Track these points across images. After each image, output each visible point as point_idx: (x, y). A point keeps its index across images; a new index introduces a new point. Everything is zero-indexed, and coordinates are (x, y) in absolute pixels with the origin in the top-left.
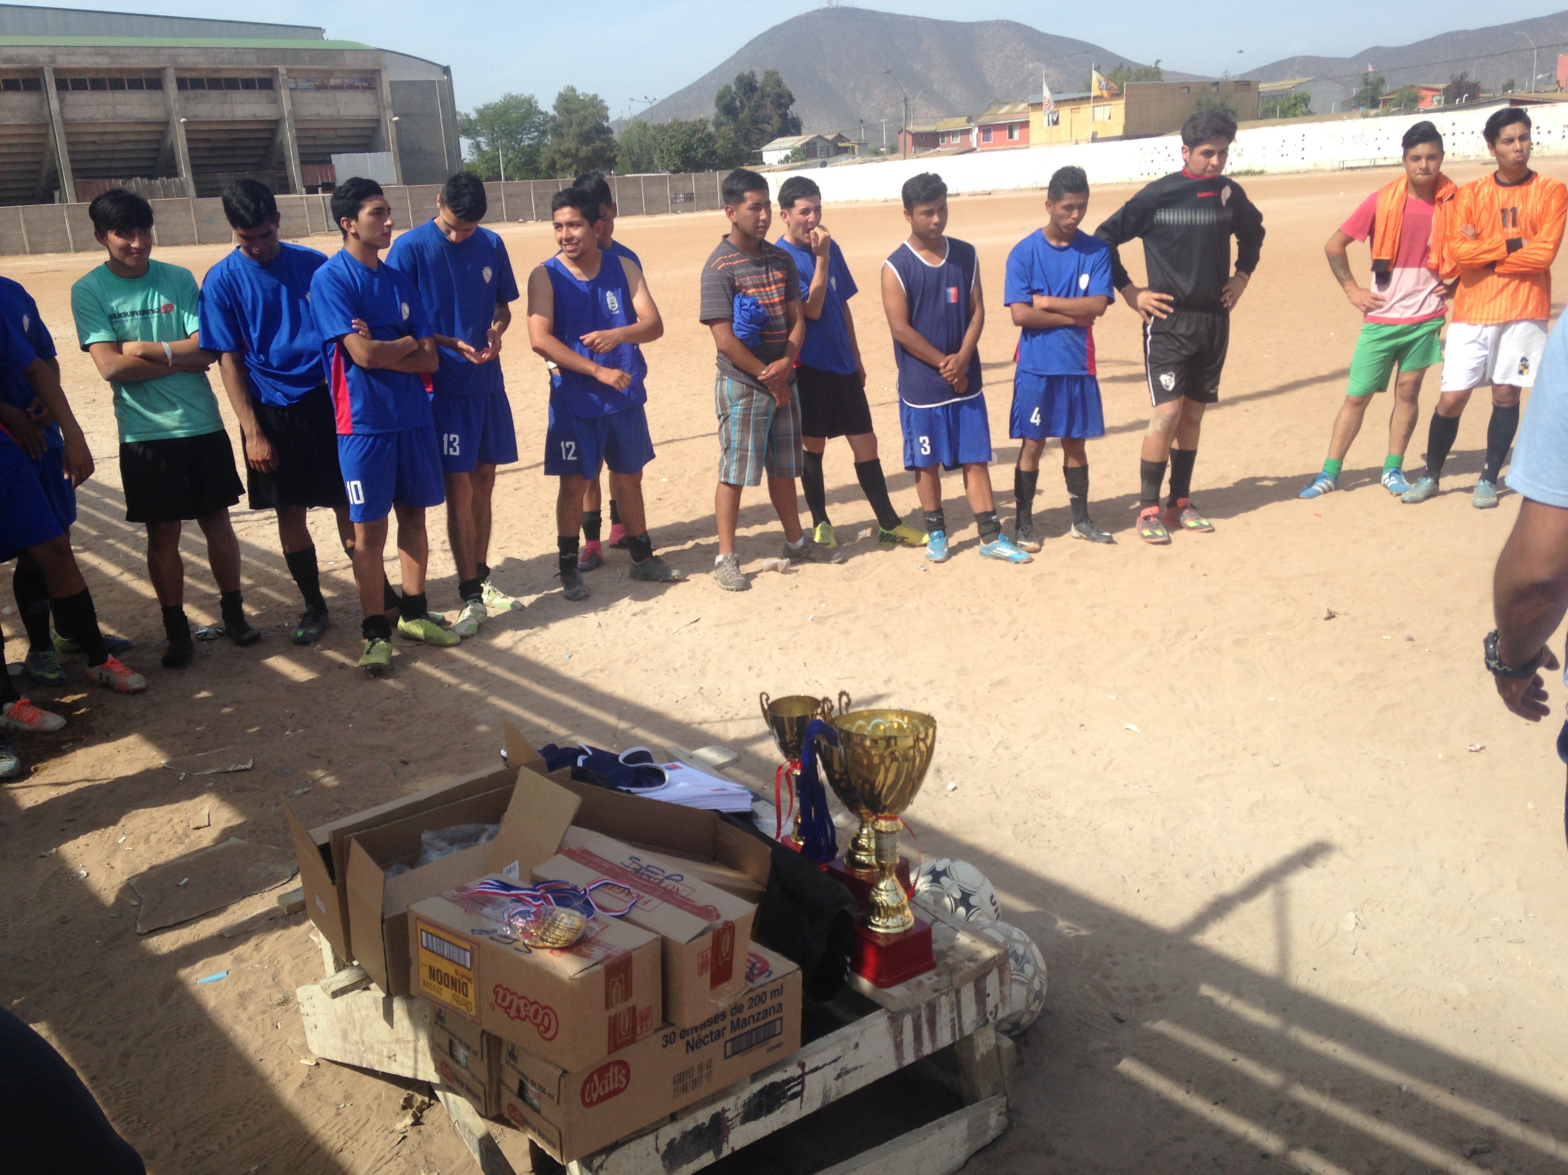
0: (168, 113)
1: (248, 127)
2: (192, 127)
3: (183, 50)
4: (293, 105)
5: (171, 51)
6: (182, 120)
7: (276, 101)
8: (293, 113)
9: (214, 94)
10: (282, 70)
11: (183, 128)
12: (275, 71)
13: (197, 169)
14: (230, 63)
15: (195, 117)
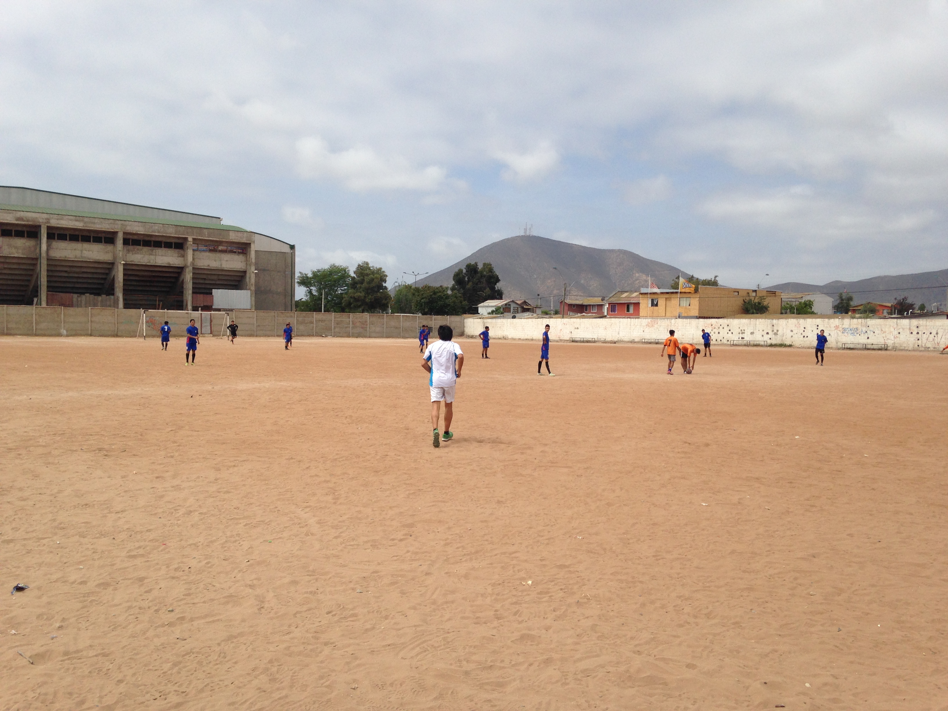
0: (115, 258)
1: (164, 270)
2: (128, 267)
3: (130, 222)
4: (193, 259)
5: (123, 222)
6: (123, 262)
7: (183, 256)
8: (193, 263)
9: (146, 249)
10: (190, 239)
11: (122, 267)
12: (186, 239)
13: (126, 291)
14: (159, 232)
15: (131, 261)
